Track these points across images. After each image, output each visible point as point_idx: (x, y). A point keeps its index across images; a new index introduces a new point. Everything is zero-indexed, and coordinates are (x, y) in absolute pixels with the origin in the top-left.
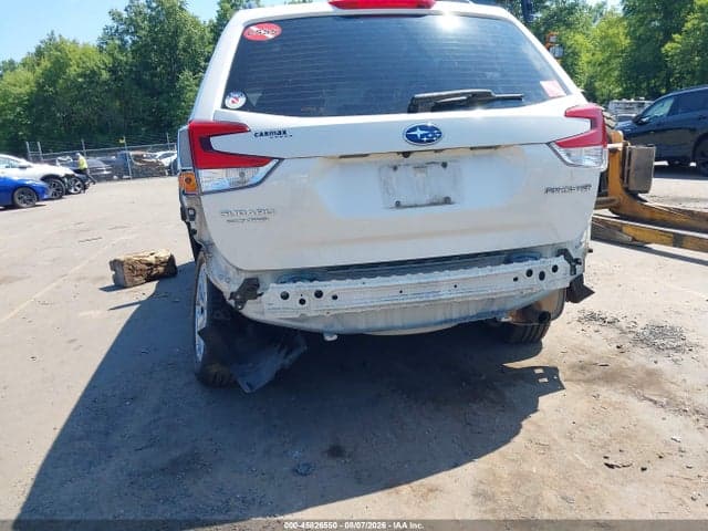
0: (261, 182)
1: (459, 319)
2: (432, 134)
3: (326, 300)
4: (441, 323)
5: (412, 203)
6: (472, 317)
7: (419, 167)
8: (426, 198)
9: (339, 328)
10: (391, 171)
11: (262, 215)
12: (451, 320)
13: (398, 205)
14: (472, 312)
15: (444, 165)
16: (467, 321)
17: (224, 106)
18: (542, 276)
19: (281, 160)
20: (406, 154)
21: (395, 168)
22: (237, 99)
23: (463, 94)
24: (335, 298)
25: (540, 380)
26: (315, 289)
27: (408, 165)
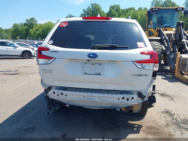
0: (50, 63)
1: (104, 107)
2: (95, 56)
3: (64, 96)
4: (99, 107)
5: (89, 73)
6: (108, 107)
7: (93, 64)
8: (93, 73)
9: (71, 103)
10: (85, 64)
11: (50, 71)
12: (102, 107)
13: (85, 73)
14: (109, 106)
15: (100, 64)
16: (106, 108)
17: (48, 43)
18: (128, 99)
19: (56, 58)
20: (88, 61)
21: (86, 64)
22: (51, 42)
23: (109, 45)
24: (66, 96)
25: (134, 129)
26: (61, 93)
27: (90, 63)
